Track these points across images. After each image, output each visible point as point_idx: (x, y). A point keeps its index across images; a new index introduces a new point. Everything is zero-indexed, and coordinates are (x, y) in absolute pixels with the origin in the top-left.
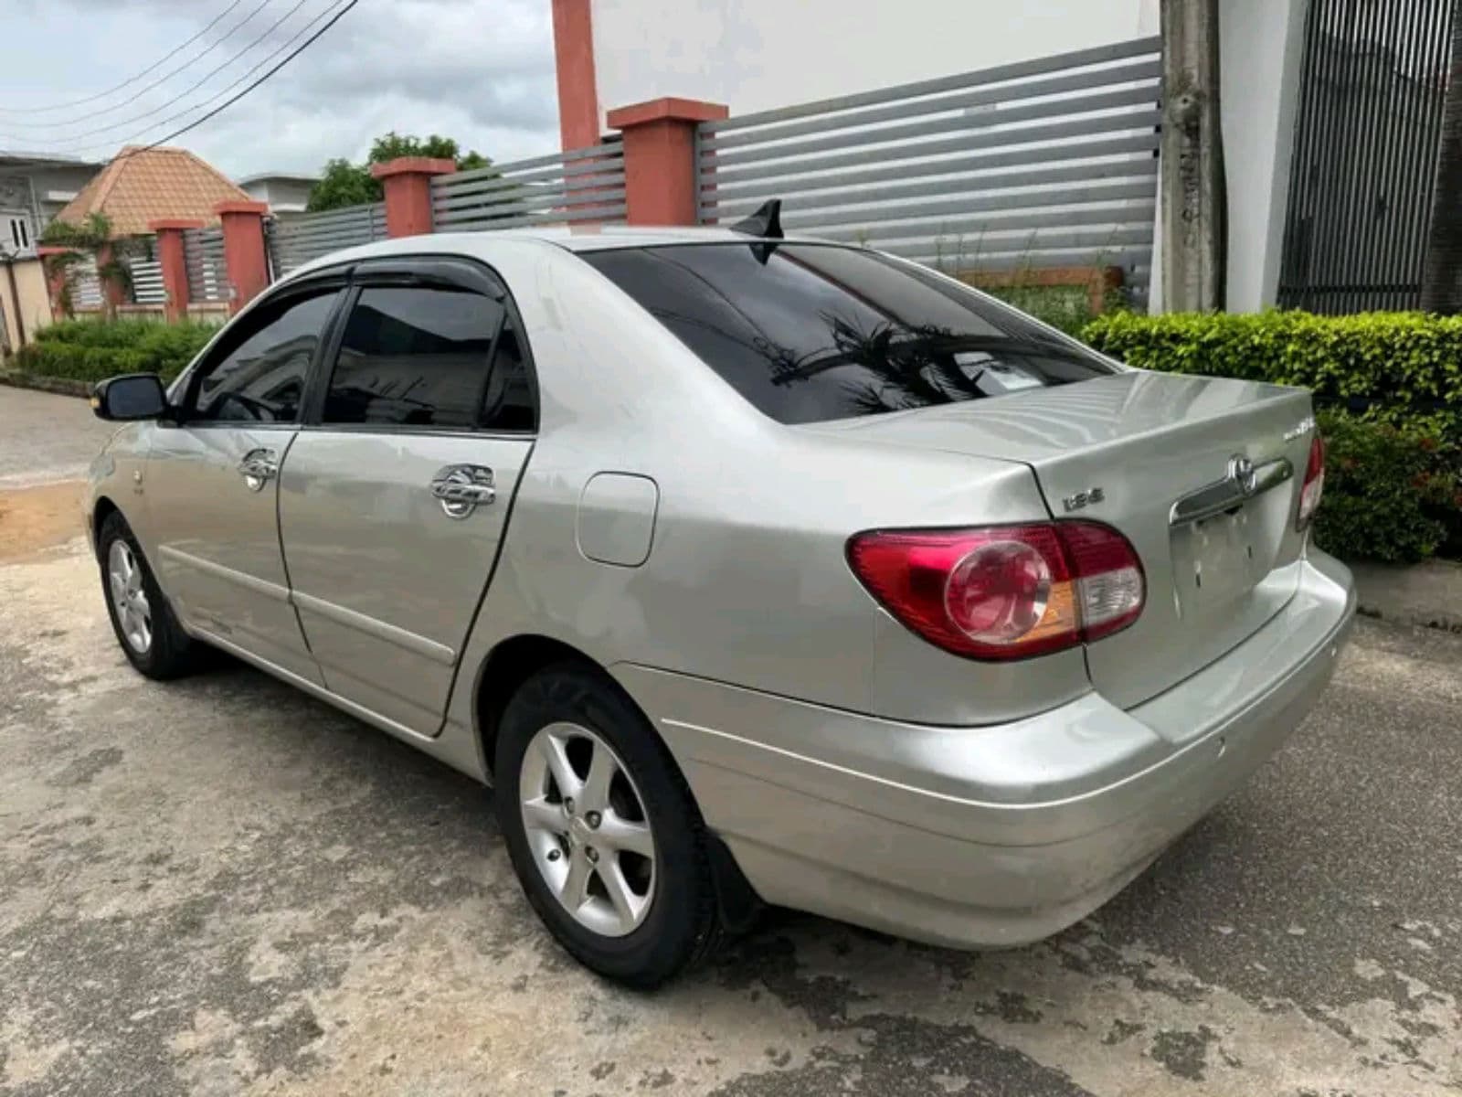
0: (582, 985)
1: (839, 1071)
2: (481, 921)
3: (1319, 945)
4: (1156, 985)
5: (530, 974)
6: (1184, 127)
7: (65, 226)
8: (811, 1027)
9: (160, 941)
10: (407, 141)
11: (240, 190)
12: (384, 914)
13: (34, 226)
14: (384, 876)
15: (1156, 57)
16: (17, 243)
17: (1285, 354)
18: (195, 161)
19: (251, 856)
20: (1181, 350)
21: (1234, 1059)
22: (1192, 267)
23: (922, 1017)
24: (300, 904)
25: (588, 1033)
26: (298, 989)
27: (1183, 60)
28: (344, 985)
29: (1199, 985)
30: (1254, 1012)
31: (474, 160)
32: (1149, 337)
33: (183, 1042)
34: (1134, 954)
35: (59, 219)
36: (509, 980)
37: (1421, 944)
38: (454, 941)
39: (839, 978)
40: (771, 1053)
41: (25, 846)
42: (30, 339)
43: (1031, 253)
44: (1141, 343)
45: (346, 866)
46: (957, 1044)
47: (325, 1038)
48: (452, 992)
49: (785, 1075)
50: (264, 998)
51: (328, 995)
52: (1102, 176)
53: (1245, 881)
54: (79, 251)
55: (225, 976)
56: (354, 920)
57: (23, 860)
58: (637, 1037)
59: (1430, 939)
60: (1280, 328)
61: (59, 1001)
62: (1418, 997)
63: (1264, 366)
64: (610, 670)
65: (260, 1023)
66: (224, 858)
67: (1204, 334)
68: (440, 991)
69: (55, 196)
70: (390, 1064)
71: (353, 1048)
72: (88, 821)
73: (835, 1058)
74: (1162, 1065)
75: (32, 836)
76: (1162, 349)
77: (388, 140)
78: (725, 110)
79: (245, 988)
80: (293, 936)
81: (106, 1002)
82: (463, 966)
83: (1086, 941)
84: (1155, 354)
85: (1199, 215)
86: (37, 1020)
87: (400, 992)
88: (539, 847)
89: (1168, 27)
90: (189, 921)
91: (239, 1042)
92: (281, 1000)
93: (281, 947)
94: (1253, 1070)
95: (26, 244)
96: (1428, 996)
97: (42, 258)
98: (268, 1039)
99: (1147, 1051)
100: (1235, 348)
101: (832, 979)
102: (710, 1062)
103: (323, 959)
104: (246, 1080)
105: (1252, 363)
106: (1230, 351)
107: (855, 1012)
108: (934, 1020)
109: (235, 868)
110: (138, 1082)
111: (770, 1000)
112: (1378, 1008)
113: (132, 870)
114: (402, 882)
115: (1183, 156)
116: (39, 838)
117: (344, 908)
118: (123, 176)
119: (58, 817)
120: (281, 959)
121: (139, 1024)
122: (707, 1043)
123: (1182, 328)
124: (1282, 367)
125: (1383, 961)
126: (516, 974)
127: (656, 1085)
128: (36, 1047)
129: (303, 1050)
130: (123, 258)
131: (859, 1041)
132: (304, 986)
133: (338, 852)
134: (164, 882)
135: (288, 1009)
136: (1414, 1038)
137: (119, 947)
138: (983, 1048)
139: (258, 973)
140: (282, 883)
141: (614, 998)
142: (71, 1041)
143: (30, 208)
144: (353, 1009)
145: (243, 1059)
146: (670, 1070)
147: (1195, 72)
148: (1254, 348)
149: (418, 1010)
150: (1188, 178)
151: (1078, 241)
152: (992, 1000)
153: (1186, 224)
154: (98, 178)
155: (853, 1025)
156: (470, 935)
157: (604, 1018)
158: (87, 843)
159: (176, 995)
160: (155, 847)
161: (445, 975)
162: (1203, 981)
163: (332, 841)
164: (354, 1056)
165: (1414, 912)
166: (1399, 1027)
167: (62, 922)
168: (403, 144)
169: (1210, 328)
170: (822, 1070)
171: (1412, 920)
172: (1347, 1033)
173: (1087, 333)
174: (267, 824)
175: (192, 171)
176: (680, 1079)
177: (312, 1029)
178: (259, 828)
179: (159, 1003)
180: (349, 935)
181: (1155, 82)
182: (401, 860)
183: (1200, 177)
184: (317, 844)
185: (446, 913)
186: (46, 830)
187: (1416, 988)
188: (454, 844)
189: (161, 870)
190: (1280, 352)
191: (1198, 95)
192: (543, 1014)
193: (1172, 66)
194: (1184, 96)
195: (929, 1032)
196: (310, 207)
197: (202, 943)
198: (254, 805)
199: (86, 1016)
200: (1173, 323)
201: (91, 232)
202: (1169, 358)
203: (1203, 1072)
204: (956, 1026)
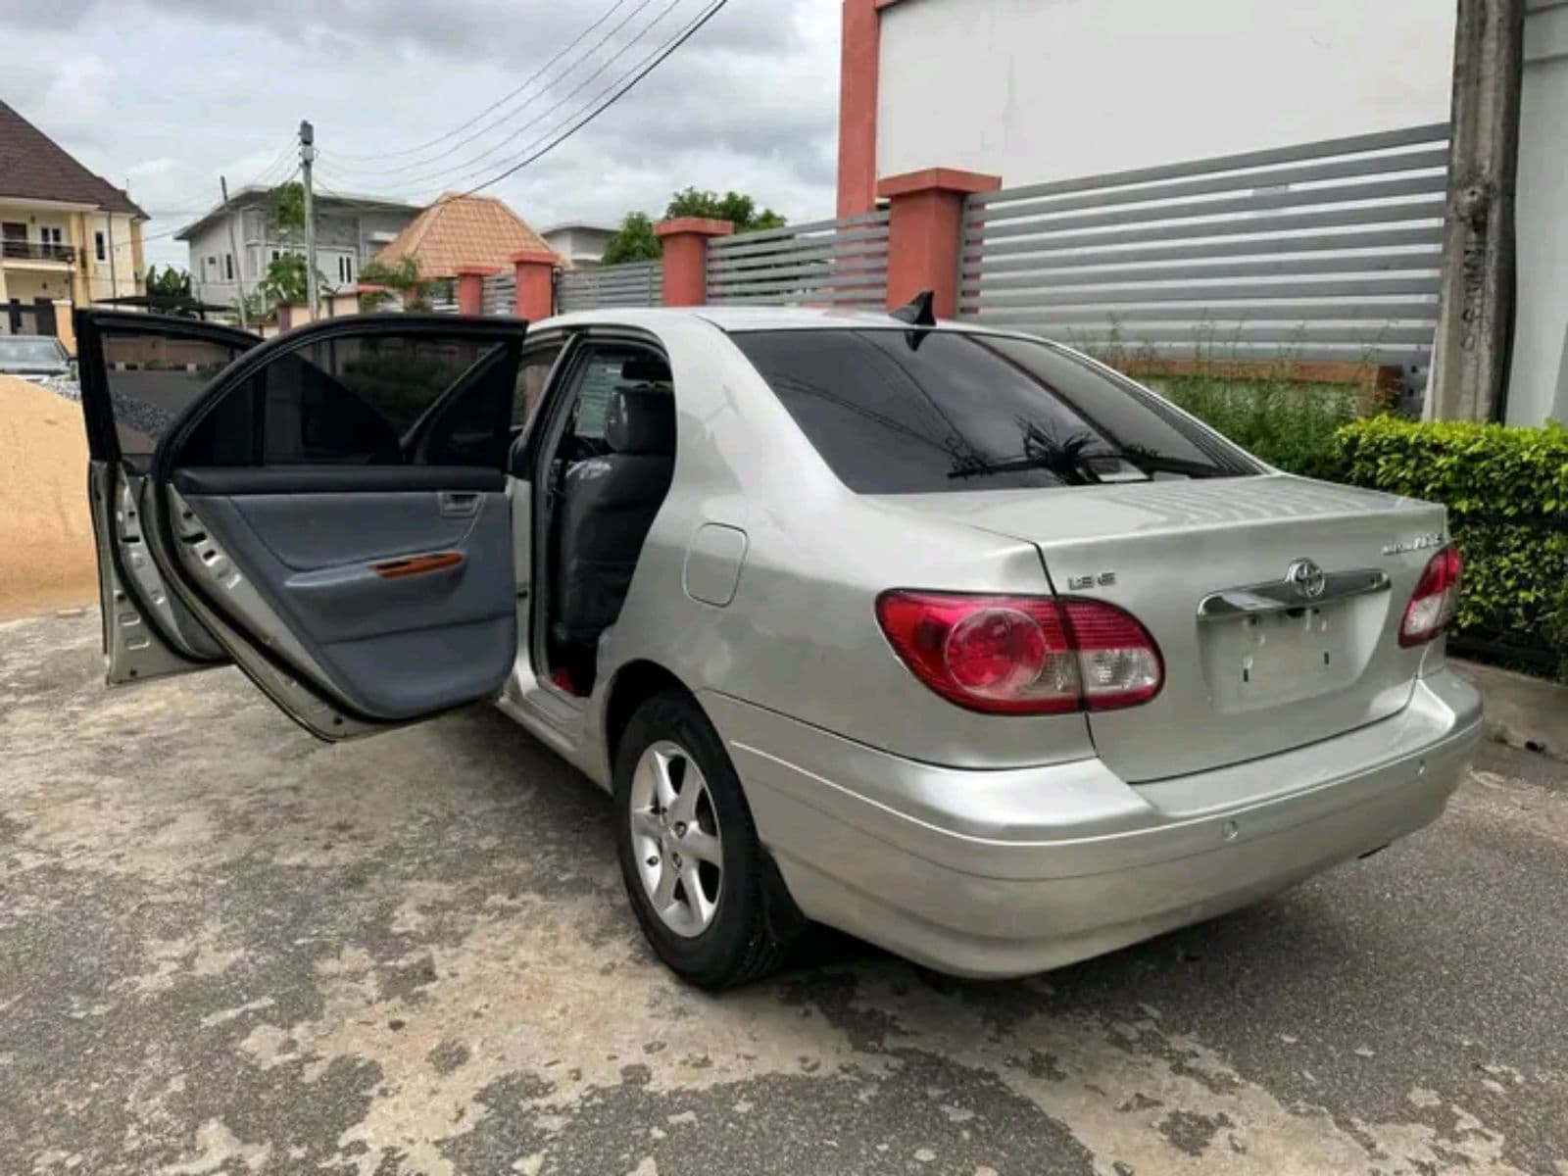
0: (660, 979)
1: (861, 1086)
2: (593, 915)
3: (1381, 1068)
4: (1191, 1072)
5: (618, 962)
6: (1470, 221)
7: (380, 267)
8: (847, 1046)
9: (328, 890)
10: (705, 197)
11: (542, 239)
12: (512, 897)
13: (359, 263)
14: (522, 867)
15: (1444, 145)
16: (342, 279)
17: (1559, 474)
18: (504, 209)
19: (417, 835)
20: (1441, 461)
21: (1239, 1145)
22: (1469, 371)
23: (953, 1057)
24: (445, 878)
25: (653, 1016)
26: (428, 942)
27: (1475, 148)
28: (465, 945)
29: (1236, 1079)
30: (1281, 1113)
31: (768, 219)
32: (1407, 445)
33: (329, 966)
34: (1181, 1043)
35: (377, 259)
36: (600, 965)
37: (1497, 1087)
38: (563, 927)
39: (889, 1013)
40: (804, 1060)
41: (245, 801)
42: (340, 371)
43: (1297, 345)
44: (1398, 450)
45: (492, 855)
46: (975, 1085)
47: (437, 983)
48: (549, 966)
49: (809, 1080)
50: (400, 945)
51: (449, 951)
52: (1386, 268)
53: (1332, 1001)
54: (390, 290)
55: (372, 923)
56: (485, 897)
57: (240, 812)
58: (693, 1027)
59: (1508, 1082)
60: (1554, 446)
61: (244, 921)
62: (1465, 1132)
63: (1534, 485)
64: (698, 696)
65: (391, 963)
66: (396, 834)
67: (1469, 445)
68: (539, 963)
69: (380, 236)
70: (483, 1011)
71: (457, 994)
72: (295, 789)
73: (859, 1075)
74: (1165, 1137)
75: (251, 795)
76: (1421, 459)
77: (687, 195)
78: (998, 181)
79: (385, 934)
80: (434, 902)
81: (278, 927)
82: (565, 947)
83: (1139, 1025)
84: (1412, 463)
85: (1480, 317)
86: (225, 931)
87: (506, 959)
88: (643, 854)
89: (1459, 115)
90: (356, 879)
91: (371, 974)
92: (412, 949)
93: (423, 909)
94: (1256, 1158)
95: (349, 280)
96: (1476, 1132)
97: (359, 295)
98: (394, 975)
99: (1156, 1124)
100: (1502, 463)
101: (882, 1013)
102: (748, 1058)
103: (452, 923)
104: (369, 1003)
105: (1522, 482)
106: (1497, 467)
107: (891, 1042)
108: (963, 1062)
109: (402, 844)
110: (287, 989)
111: (819, 1020)
112: (1414, 1131)
113: (321, 832)
114: (536, 873)
115: (1467, 252)
116: (259, 796)
117: (481, 887)
118: (439, 222)
119: (274, 782)
120: (421, 918)
121: (298, 948)
122: (750, 1042)
123: (1444, 438)
124: (1555, 488)
125: (1444, 1094)
126: (606, 961)
127: (696, 1066)
128: (218, 950)
129: (419, 989)
130: (428, 300)
131: (886, 1066)
132: (432, 941)
133: (487, 843)
134: (343, 845)
135: (415, 957)
136: (1439, 1163)
137: (298, 889)
138: (1001, 1094)
139: (402, 925)
140: (437, 861)
141: (682, 994)
142: (247, 950)
143: (357, 246)
144: (466, 966)
145: (371, 987)
146: (711, 1058)
147: (1487, 163)
148: (1525, 466)
149: (518, 976)
150: (1472, 274)
151: (1353, 336)
152: (1025, 1056)
153: (1465, 325)
154: (416, 222)
155: (885, 1052)
156: (578, 925)
157: (669, 1007)
158: (291, 806)
159: (331, 933)
160: (343, 817)
161: (546, 954)
162: (1243, 1076)
163: (485, 833)
164: (456, 1000)
165: (1504, 1057)
166: (1429, 1152)
167: (258, 863)
168: (700, 200)
169: (1475, 441)
170: (844, 1082)
171: (1498, 1064)
172: (1371, 1146)
173: (1341, 436)
174: (436, 812)
175: (500, 219)
176: (717, 1065)
177: (429, 975)
178: (431, 815)
179: (317, 935)
180: (479, 909)
181: (1443, 171)
182: (540, 856)
183: (1484, 275)
184: (473, 833)
185: (561, 904)
186: (262, 791)
187: (1467, 1122)
188: (588, 850)
189: (343, 836)
190: (1556, 472)
191: (1487, 187)
192: (620, 995)
193: (1462, 156)
194: (1471, 189)
195: (953, 1071)
196: (605, 258)
197: (362, 896)
198: (431, 796)
199: (261, 934)
200: (1436, 431)
201: (401, 272)
202: (1428, 469)
203: (1203, 1150)
204: (981, 1069)
